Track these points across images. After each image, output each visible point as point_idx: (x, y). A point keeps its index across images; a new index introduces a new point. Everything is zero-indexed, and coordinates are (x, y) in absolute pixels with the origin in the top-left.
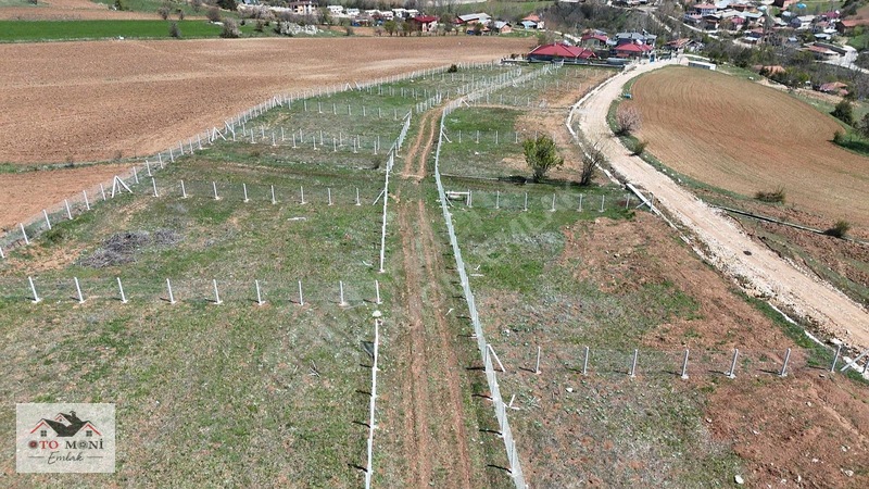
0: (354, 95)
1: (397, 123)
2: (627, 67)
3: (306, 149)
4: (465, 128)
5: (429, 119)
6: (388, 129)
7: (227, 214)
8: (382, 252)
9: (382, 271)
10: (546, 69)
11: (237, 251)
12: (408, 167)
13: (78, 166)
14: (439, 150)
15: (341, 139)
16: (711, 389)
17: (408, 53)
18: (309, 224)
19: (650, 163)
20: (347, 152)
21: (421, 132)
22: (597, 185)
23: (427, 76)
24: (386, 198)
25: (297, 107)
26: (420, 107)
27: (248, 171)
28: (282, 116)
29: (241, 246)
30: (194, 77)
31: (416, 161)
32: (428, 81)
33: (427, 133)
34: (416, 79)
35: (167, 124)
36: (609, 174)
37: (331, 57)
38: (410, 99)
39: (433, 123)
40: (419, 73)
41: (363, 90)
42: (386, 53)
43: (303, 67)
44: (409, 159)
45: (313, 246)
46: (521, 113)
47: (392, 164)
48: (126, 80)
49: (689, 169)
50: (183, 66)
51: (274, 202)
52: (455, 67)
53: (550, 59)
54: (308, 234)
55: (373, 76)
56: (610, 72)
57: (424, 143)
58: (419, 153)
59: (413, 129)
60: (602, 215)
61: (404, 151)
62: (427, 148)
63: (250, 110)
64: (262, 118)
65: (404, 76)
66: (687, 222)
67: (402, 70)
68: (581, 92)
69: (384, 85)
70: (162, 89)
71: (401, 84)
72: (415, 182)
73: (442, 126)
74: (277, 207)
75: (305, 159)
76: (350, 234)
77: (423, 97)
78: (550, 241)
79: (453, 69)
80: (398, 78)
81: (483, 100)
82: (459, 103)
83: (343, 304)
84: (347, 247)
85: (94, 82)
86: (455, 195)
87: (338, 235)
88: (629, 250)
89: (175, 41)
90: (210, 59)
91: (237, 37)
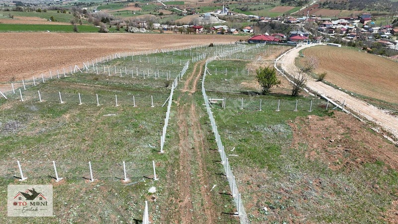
0: (160, 55)
1: (181, 66)
2: (298, 45)
3: (129, 77)
4: (220, 69)
5: (199, 65)
6: (177, 69)
7: (64, 112)
8: (163, 138)
9: (162, 152)
10: (258, 45)
11: (59, 136)
12: (186, 87)
14: (204, 78)
15: (148, 72)
18: (117, 118)
19: (329, 85)
20: (152, 79)
21: (194, 70)
22: (302, 96)
23: (198, 48)
24: (170, 103)
25: (128, 59)
26: (194, 60)
27: (88, 87)
28: (118, 62)
29: (64, 133)
30: (80, 48)
31: (191, 84)
32: (199, 50)
33: (197, 71)
34: (193, 49)
36: (307, 91)
37: (152, 42)
38: (189, 57)
39: (201, 67)
40: (194, 47)
41: (166, 53)
43: (137, 45)
44: (187, 83)
45: (116, 133)
46: (248, 62)
47: (176, 84)
49: (353, 89)
51: (98, 105)
52: (212, 44)
53: (259, 41)
54: (115, 124)
56: (290, 47)
57: (196, 75)
58: (193, 80)
59: (190, 70)
60: (311, 114)
61: (185, 79)
62: (197, 78)
64: (107, 63)
65: (187, 48)
68: (278, 54)
69: (176, 51)
70: (62, 52)
71: (185, 51)
72: (190, 94)
73: (206, 68)
74: (99, 108)
75: (125, 82)
76: (144, 125)
77: (195, 55)
78: (281, 130)
79: (212, 45)
80: (184, 48)
81: (228, 57)
82: (215, 58)
83: (127, 180)
84: (139, 134)
86: (215, 100)
87: (135, 126)
88: (339, 137)
89: (76, 33)
90: (90, 41)
91: (106, 32)
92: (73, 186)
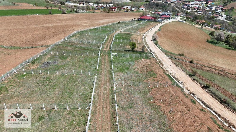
0: (94, 30)
1: (104, 37)
2: (162, 22)
3: (83, 44)
4: (119, 39)
5: (111, 36)
6: (101, 39)
7: (67, 58)
8: (98, 66)
9: (98, 69)
10: (142, 23)
11: (69, 65)
12: (105, 48)
13: (34, 48)
14: (112, 44)
15: (91, 41)
16: (153, 88)
17: (109, 17)
18: (83, 60)
19: (158, 47)
20: (92, 44)
21: (109, 39)
22: (145, 52)
23: (113, 25)
24: (99, 55)
25: (81, 33)
26: (110, 33)
27: (70, 49)
28: (77, 35)
29: (70, 64)
30: (56, 25)
31: (107, 46)
32: (112, 26)
33: (110, 40)
35: (51, 38)
36: (148, 49)
37: (89, 19)
38: (108, 31)
39: (112, 37)
40: (110, 24)
41: (97, 28)
42: (103, 18)
43: (82, 22)
44: (105, 46)
45: (84, 64)
46: (133, 35)
47: (102, 47)
48: (40, 26)
50: (53, 22)
51: (76, 55)
53: (144, 20)
54: (83, 62)
55: (99, 24)
56: (158, 23)
57: (109, 42)
58: (108, 44)
59: (107, 39)
60: (144, 58)
61: (105, 44)
62: (110, 43)
63: (70, 34)
64: (73, 36)
65: (107, 25)
66: (161, 60)
67: (106, 23)
68: (149, 29)
69: (102, 27)
70: (49, 28)
71: (106, 27)
72: (106, 51)
73: (114, 38)
74: (77, 56)
75: (83, 46)
76: (92, 62)
77: (111, 31)
78: (132, 63)
79: (119, 23)
80: (105, 25)
81: (125, 31)
82: (119, 32)
83: (90, 75)
84: (91, 64)
85: (33, 26)
86: (114, 54)
87: (89, 62)
88: (147, 65)
89: (50, 15)
90: (59, 20)
91: (66, 13)
92: (78, 76)
